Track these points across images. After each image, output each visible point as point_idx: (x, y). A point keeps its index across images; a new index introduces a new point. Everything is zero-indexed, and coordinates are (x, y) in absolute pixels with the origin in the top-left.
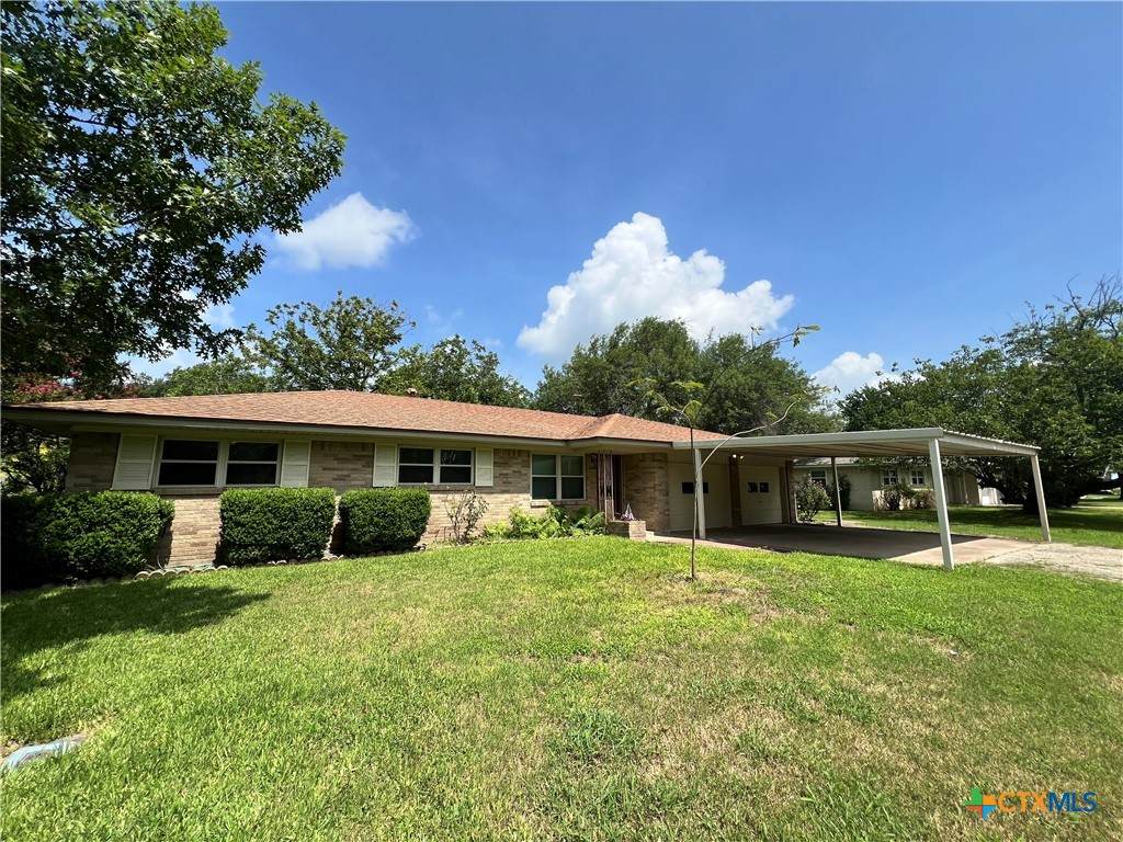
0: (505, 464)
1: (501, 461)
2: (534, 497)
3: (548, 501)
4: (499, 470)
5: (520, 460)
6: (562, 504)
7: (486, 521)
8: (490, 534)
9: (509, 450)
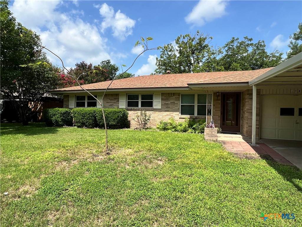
0: (167, 99)
1: (165, 98)
2: (182, 114)
3: (189, 116)
4: (164, 102)
5: (174, 97)
6: (196, 118)
7: (158, 122)
8: (158, 128)
9: (169, 93)
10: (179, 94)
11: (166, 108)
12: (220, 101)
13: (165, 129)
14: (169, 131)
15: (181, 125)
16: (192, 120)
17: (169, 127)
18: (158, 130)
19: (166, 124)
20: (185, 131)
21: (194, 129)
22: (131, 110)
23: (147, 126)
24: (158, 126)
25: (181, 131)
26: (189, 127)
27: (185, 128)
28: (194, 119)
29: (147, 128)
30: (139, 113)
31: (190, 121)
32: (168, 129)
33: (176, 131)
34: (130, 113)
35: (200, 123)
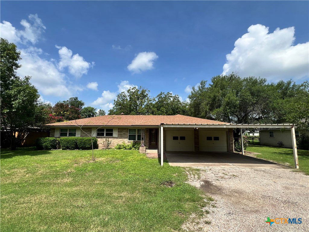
1: (120, 131)
2: (129, 139)
3: (133, 141)
4: (119, 133)
5: (125, 131)
6: (137, 142)
7: (116, 145)
8: (115, 148)
9: (122, 128)
10: (128, 129)
11: (120, 137)
12: (148, 133)
13: (119, 148)
14: (122, 149)
15: (128, 146)
16: (134, 143)
17: (122, 147)
18: (116, 149)
19: (120, 146)
20: (130, 149)
21: (135, 147)
22: (99, 138)
23: (109, 147)
24: (115, 147)
25: (128, 149)
26: (133, 147)
27: (130, 147)
28: (135, 142)
29: (109, 149)
30: (104, 139)
31: (133, 143)
32: (122, 148)
33: (125, 149)
34: (99, 139)
35: (138, 144)
